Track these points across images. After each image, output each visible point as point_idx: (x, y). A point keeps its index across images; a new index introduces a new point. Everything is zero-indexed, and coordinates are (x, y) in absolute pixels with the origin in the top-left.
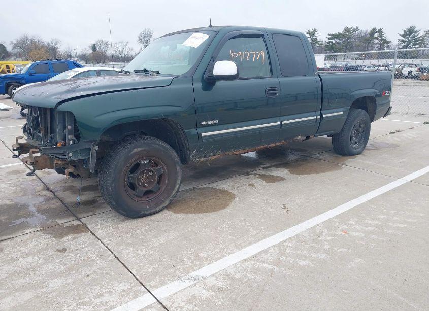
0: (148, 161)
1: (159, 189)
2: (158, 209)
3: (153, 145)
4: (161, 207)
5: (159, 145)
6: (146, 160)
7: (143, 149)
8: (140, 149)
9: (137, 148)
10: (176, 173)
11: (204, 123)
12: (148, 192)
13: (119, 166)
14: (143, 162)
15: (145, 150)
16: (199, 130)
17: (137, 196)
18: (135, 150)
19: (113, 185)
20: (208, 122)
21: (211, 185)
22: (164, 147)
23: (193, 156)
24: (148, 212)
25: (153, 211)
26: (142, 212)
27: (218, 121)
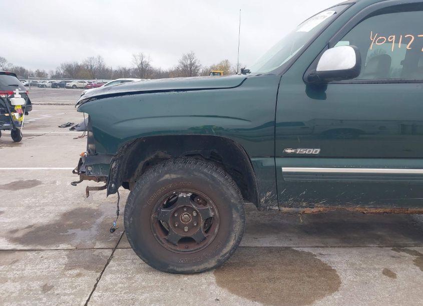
0: (189, 195)
1: (205, 239)
2: (195, 268)
3: (196, 174)
4: (202, 267)
5: (206, 174)
6: (187, 193)
7: (179, 176)
8: (173, 176)
9: (170, 174)
10: (231, 222)
11: (289, 151)
12: (186, 240)
13: (141, 194)
14: (180, 195)
15: (182, 177)
16: (279, 161)
17: (168, 241)
18: (167, 176)
19: (131, 219)
20: (299, 150)
21: (315, 251)
22: (213, 179)
23: (266, 201)
24: (179, 270)
25: (186, 269)
26: (171, 267)
27: (319, 150)
